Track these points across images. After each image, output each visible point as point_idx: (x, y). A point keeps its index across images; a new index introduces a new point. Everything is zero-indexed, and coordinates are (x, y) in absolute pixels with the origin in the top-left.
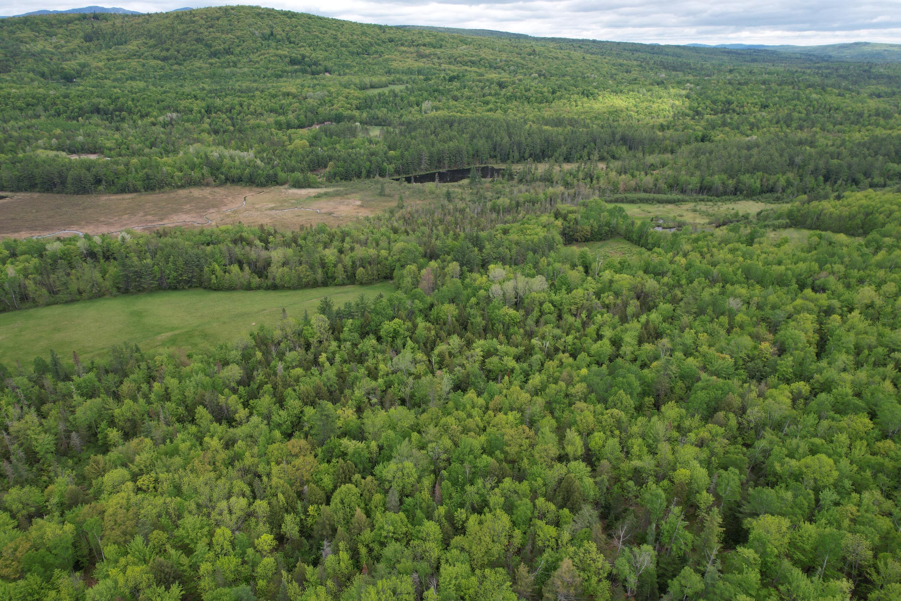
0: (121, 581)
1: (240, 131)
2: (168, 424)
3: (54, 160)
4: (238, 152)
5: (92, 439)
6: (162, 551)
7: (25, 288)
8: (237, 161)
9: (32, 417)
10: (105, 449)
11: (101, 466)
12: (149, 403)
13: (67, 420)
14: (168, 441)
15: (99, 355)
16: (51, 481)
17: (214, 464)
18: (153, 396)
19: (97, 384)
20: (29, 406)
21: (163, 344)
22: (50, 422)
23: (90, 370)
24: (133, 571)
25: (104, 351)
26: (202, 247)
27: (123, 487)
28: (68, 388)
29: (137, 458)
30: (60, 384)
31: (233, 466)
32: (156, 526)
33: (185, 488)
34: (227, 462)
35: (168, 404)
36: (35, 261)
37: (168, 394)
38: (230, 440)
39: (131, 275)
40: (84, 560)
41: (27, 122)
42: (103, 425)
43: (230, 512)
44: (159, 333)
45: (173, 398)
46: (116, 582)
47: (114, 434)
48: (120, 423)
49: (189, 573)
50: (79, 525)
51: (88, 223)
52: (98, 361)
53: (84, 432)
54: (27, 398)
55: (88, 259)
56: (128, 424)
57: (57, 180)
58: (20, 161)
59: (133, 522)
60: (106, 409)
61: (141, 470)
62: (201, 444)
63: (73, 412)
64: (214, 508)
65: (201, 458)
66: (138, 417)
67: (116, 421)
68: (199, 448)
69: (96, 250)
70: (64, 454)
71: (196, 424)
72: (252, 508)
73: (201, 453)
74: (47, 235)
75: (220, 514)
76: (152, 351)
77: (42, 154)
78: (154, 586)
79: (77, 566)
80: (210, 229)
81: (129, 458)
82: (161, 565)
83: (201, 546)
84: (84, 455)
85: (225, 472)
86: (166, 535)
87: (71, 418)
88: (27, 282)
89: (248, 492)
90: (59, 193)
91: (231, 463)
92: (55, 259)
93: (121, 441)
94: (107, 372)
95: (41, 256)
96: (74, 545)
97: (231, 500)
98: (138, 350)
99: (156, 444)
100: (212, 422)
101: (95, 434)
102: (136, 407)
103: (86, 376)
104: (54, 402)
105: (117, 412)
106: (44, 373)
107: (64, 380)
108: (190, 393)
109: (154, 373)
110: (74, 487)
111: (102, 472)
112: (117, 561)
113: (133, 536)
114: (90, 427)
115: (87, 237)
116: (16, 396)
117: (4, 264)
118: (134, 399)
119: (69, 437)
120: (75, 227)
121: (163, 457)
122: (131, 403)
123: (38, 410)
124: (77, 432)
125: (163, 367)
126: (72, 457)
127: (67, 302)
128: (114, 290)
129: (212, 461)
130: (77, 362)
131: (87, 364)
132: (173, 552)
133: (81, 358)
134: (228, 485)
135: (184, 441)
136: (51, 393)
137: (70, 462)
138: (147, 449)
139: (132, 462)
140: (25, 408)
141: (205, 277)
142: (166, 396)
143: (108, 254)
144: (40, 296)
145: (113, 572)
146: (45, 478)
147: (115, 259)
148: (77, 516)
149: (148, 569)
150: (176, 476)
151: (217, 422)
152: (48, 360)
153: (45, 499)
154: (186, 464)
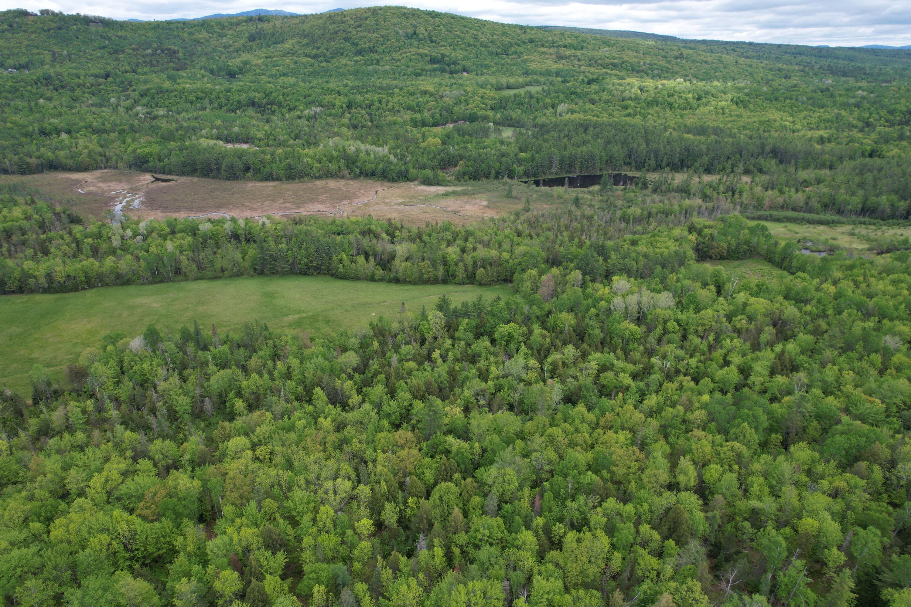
0: (236, 539)
1: (377, 127)
2: (287, 401)
3: (213, 148)
4: (373, 147)
5: (222, 406)
6: (272, 519)
7: (180, 262)
8: (372, 156)
9: (175, 380)
10: (231, 417)
11: (227, 432)
12: (273, 379)
13: (202, 386)
14: (286, 417)
15: (233, 330)
16: (186, 439)
17: (325, 444)
18: (276, 373)
19: (230, 356)
20: (174, 370)
21: (290, 326)
22: (189, 386)
23: (225, 343)
24: (246, 532)
25: (238, 326)
26: (333, 236)
27: (244, 454)
28: (206, 358)
29: (258, 429)
30: (200, 353)
31: (341, 450)
32: (268, 495)
33: (296, 463)
34: (336, 444)
35: (289, 382)
36: (189, 239)
37: (290, 373)
38: (341, 423)
39: (267, 258)
40: (207, 514)
42: (232, 394)
43: (335, 492)
44: (287, 315)
45: (294, 377)
46: (231, 540)
47: (240, 404)
48: (246, 395)
49: (293, 543)
50: (205, 482)
51: (235, 207)
52: (232, 335)
53: (215, 398)
54: (173, 362)
55: (232, 240)
56: (253, 397)
57: (213, 167)
58: (186, 149)
59: (249, 488)
60: (236, 380)
61: (260, 441)
62: (315, 423)
63: (208, 380)
64: (320, 487)
65: (313, 437)
66: (262, 391)
67: (243, 392)
68: (313, 427)
69: (239, 232)
70: (198, 416)
71: (312, 404)
72: (356, 491)
73: (314, 432)
74: (201, 216)
75: (326, 493)
76: (279, 331)
77: (205, 142)
78: (263, 550)
79: (201, 519)
80: (341, 219)
81: (251, 428)
82: (270, 531)
83: (306, 520)
84: (213, 420)
85: (333, 454)
86: (276, 505)
87: (206, 384)
88: (182, 258)
89: (353, 476)
90: (214, 178)
91: (340, 446)
92: (206, 238)
93: (245, 412)
94: (239, 346)
95: (194, 235)
96: (200, 500)
97: (337, 481)
98: (266, 328)
99: (275, 419)
100: (327, 404)
101: (224, 402)
102: (260, 381)
103: (221, 348)
104: (194, 368)
105: (244, 384)
106: (187, 341)
107: (203, 350)
108: (309, 374)
109: (278, 352)
110: (202, 447)
111: (228, 438)
112: (233, 521)
113: (248, 501)
114: (220, 395)
115: (233, 220)
116: (164, 359)
117: (165, 239)
118: (260, 374)
119: (203, 402)
120: (224, 210)
121: (280, 431)
122: (257, 377)
123: (180, 374)
124: (210, 398)
125: (288, 347)
126: (204, 420)
127: (211, 279)
128: (252, 272)
129: (323, 441)
130: (215, 334)
131: (223, 337)
132: (281, 521)
133: (218, 331)
134: (336, 466)
135: (300, 419)
136: (192, 360)
137: (202, 424)
138: (267, 422)
139: (253, 432)
140: (171, 371)
141: (333, 265)
142: (288, 375)
143: (249, 237)
144: (190, 271)
145: (230, 530)
146: (181, 436)
147: (255, 242)
148: (204, 474)
149: (259, 533)
150: (289, 451)
151: (332, 404)
152: (192, 330)
153: (180, 454)
154: (300, 441)
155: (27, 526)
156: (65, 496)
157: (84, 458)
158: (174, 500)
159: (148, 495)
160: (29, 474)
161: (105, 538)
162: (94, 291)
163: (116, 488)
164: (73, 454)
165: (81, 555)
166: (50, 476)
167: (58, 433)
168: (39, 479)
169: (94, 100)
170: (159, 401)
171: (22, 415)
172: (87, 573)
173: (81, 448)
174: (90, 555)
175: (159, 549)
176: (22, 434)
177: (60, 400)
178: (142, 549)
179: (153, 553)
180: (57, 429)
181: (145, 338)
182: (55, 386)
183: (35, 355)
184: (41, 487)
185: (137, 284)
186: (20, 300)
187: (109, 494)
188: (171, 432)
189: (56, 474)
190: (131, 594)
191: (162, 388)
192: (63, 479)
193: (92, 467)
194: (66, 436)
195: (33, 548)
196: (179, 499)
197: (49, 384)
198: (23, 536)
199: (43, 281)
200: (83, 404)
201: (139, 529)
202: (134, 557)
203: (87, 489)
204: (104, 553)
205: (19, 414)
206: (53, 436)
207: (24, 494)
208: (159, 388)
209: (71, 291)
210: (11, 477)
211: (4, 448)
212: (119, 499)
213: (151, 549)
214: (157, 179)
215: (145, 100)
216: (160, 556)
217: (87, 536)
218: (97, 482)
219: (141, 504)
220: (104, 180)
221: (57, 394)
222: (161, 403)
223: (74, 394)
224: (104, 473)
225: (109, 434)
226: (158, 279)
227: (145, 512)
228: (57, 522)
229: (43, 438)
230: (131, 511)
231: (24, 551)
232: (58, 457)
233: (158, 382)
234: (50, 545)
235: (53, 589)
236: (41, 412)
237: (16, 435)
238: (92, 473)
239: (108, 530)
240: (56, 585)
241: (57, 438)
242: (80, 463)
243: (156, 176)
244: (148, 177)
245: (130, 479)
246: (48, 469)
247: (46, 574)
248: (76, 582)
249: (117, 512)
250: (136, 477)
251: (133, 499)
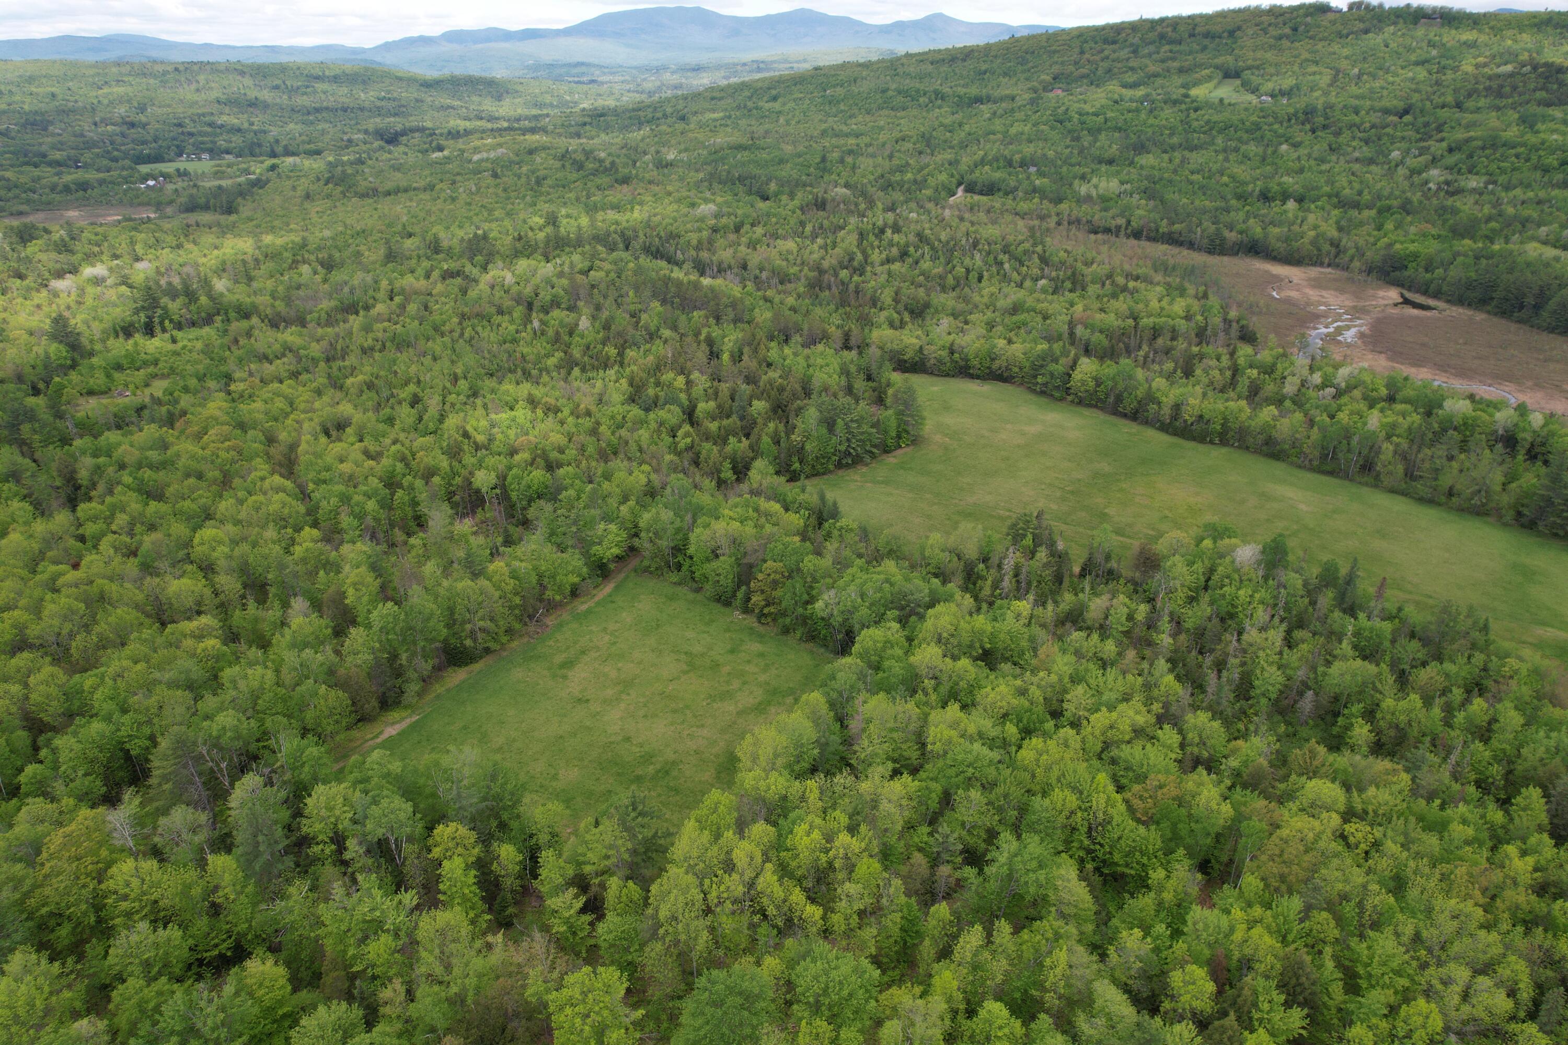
0: (1238, 936)
2: (1455, 777)
3: (1547, 265)
5: (1329, 718)
6: (1315, 947)
7: (1378, 452)
9: (1276, 636)
10: (1336, 744)
11: (1315, 763)
12: (1448, 724)
13: (1314, 668)
14: (1438, 802)
15: (1417, 603)
16: (1245, 736)
17: (1493, 898)
18: (1460, 717)
19: (1387, 644)
20: (1282, 621)
21: (1539, 646)
22: (1292, 657)
23: (1390, 618)
24: (1261, 937)
25: (1431, 602)
27: (1324, 815)
28: (1343, 626)
29: (1371, 791)
30: (1337, 614)
31: (1528, 932)
32: (1330, 907)
33: (1413, 893)
34: (1520, 915)
35: (1479, 745)
36: (1416, 419)
37: (1489, 730)
38: (1555, 884)
39: (1556, 501)
40: (1217, 866)
41: (1542, 194)
42: (1356, 708)
43: (1465, 996)
44: (1544, 624)
45: (1494, 743)
46: (1232, 930)
47: (1361, 732)
48: (1381, 723)
49: (1331, 1016)
50: (1239, 818)
51: (1538, 386)
52: (1409, 610)
53: (1324, 700)
54: (1287, 609)
55: (1499, 446)
56: (1392, 733)
57: (1530, 300)
58: (1489, 257)
59: (1302, 875)
60: (1375, 689)
61: (1366, 812)
62: (1494, 849)
63: (1328, 663)
64: (1440, 964)
65: (1475, 871)
66: (1414, 732)
67: (1379, 715)
68: (1485, 853)
69: (1521, 435)
70: (1282, 712)
71: (1507, 812)
72: (1513, 1027)
73: (1484, 864)
74: (1460, 385)
75: (1446, 983)
76: (1507, 645)
77: (1533, 250)
78: (1274, 983)
79: (1204, 866)
81: (1359, 781)
82: (1301, 965)
83: (1377, 998)
84: (1304, 732)
85: (1505, 926)
86: (1336, 933)
87: (1321, 669)
88: (1386, 445)
89: (1526, 993)
90: (1520, 321)
91: (1529, 923)
92: (1447, 426)
93: (1365, 749)
94: (1412, 635)
95: (1429, 414)
96: (1218, 836)
97: (1480, 979)
98: (1485, 628)
99: (1415, 791)
100: (1540, 829)
101: (1337, 714)
102: (1422, 714)
103: (1377, 623)
104: (1314, 634)
105: (1388, 703)
106: (1326, 586)
107: (1344, 611)
108: (1533, 754)
109: (1489, 683)
110: (1265, 763)
111: (1313, 773)
112: (1250, 905)
113: (1290, 892)
114: (1336, 699)
115: (1522, 409)
116: (1276, 597)
117: (1371, 407)
118: (1428, 701)
119: (1301, 694)
120: (1510, 387)
121: (1412, 819)
122: (1419, 704)
123: (1289, 632)
124: (1317, 694)
125: (1513, 683)
126: (1288, 723)
127: (1421, 500)
128: (1509, 516)
129: (1492, 891)
130: (1379, 595)
131: (1391, 607)
132: (1330, 964)
133: (1388, 593)
134: (1497, 950)
135: (1464, 822)
136: (1318, 619)
137: (1282, 728)
138: (1396, 788)
139: (1361, 790)
140: (1276, 620)
142: (1484, 733)
143: (1537, 450)
144: (1390, 473)
145: (1237, 913)
146: (1241, 726)
147: (1546, 463)
148: (1245, 804)
149: (1281, 954)
150: (1412, 864)
151: (1552, 835)
152: (1343, 571)
153: (1226, 752)
154: (1442, 860)
155: (1004, 724)
156: (1056, 714)
157: (1101, 680)
158: (1183, 811)
159: (1152, 782)
160: (1034, 662)
161: (1072, 800)
162: (1224, 450)
163: (1118, 743)
164: (1091, 666)
165: (1037, 802)
166: (1054, 678)
167: (1088, 628)
168: (1042, 674)
169: (1367, 151)
170: (1235, 656)
171: (1061, 583)
172: (1032, 829)
173: (1104, 664)
174: (1047, 810)
175: (1127, 865)
176: (1050, 606)
177: (1111, 585)
178: (1107, 849)
179: (1116, 864)
180: (1089, 623)
181: (1263, 552)
182: (1113, 564)
183: (1111, 511)
184: (1038, 686)
185: (1292, 464)
186: (1128, 428)
187: (1106, 746)
188: (1229, 711)
189: (1060, 680)
190: (1065, 896)
191: (1250, 640)
192: (1066, 691)
193: (1105, 698)
194: (1095, 636)
195: (995, 755)
196: (1190, 815)
197: (1108, 558)
198: (994, 733)
199: (1166, 411)
200: (1133, 606)
201: (1117, 819)
202: (1094, 851)
203: (1085, 722)
204: (1061, 819)
205: (1059, 579)
206: (1080, 629)
207: (1018, 682)
208: (1245, 637)
209: (1194, 439)
210: (1015, 654)
211: (1025, 613)
212: (1114, 761)
213: (1117, 857)
214: (1406, 302)
215: (1451, 160)
216: (1123, 875)
217: (1054, 782)
218: (1101, 719)
219: (1136, 788)
220: (1317, 284)
221: (1111, 575)
222: (1237, 661)
223: (1130, 587)
224: (1114, 715)
225: (1145, 665)
226: (1328, 468)
227: (1136, 803)
228: (1034, 740)
229: (1068, 625)
230: (1120, 789)
231: (985, 751)
232: (1073, 659)
233: (1248, 628)
234: (1012, 764)
235: (991, 820)
236: (1083, 590)
237: (1044, 604)
238: (1101, 704)
239: (1081, 793)
240: (996, 818)
241: (1083, 634)
242: (1092, 682)
243: (1408, 295)
244: (1393, 294)
245: (1141, 743)
246: (1056, 668)
247: (993, 796)
248: (1017, 830)
249: (1103, 778)
250: (1149, 746)
251: (1131, 774)
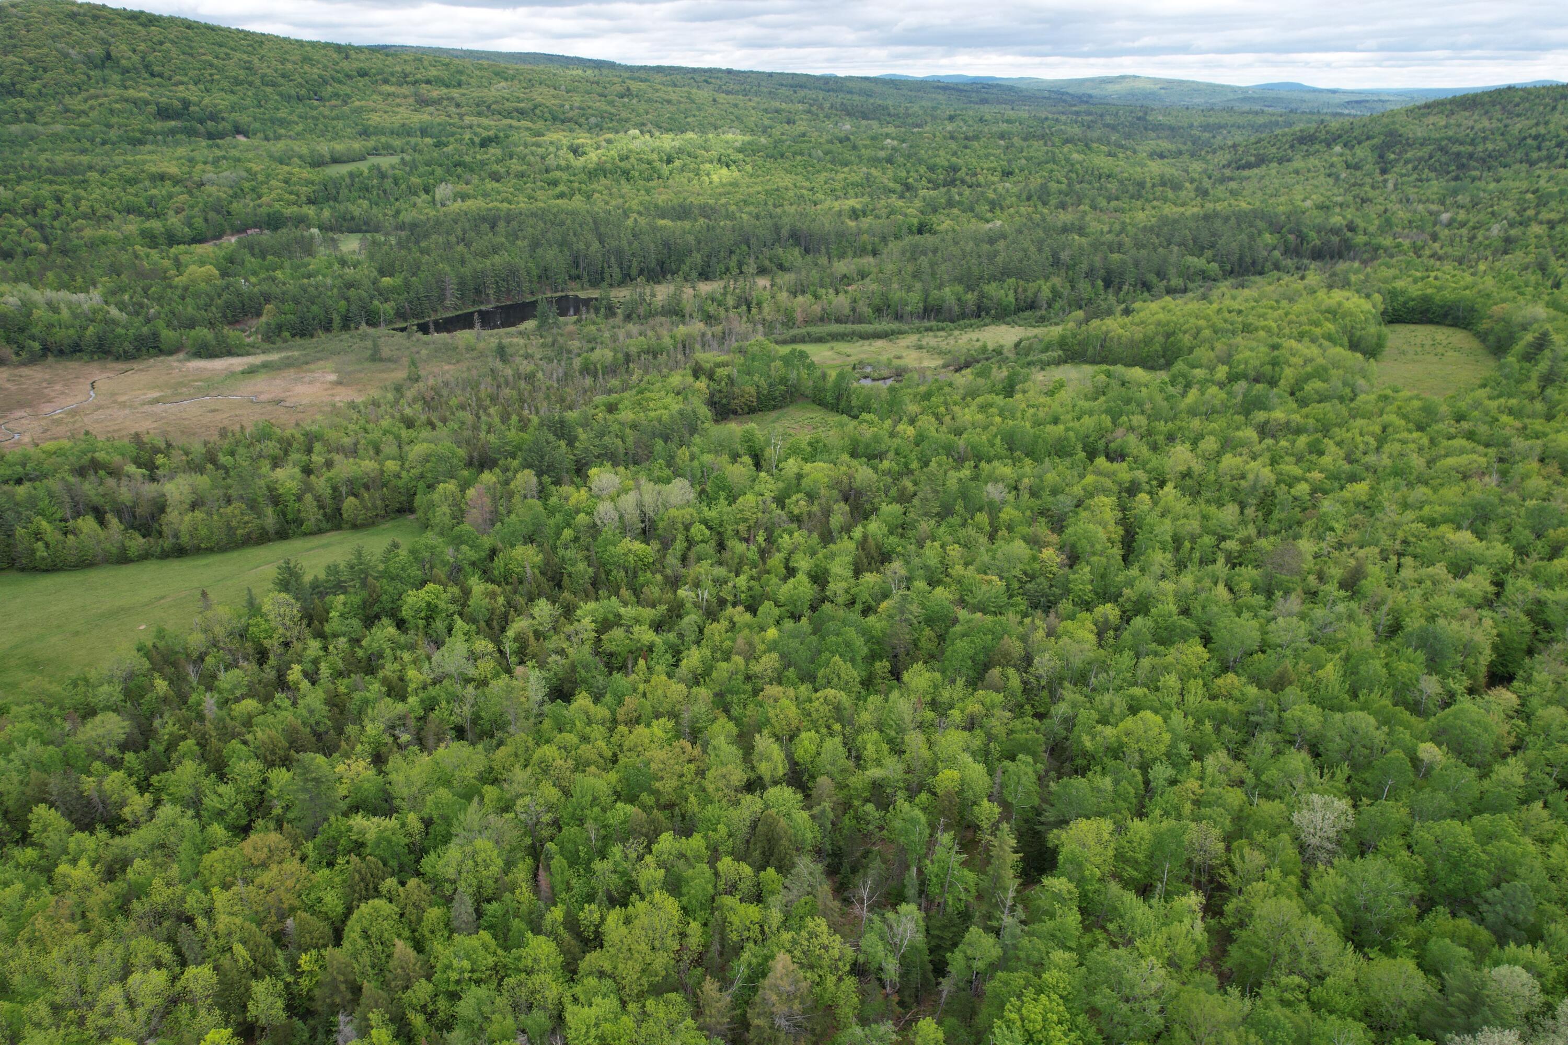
1: (64, 252)
4: (64, 294)
8: (65, 313)
17: (83, 915)
26: (6, 488)
31: (127, 912)
33: (18, 981)
34: (112, 906)
38: (115, 861)
43: (131, 1004)
62: (50, 880)
64: (91, 1006)
65: (51, 911)
68: (46, 891)
71: (33, 844)
72: (179, 985)
73: (53, 899)
75: (109, 1014)
80: (19, 450)
85: (108, 929)
89: (166, 953)
91: (121, 907)
97: (131, 980)
100: (70, 833)
108: (11, 785)
129: (78, 912)
134: (119, 952)
135: (8, 882)
141: (20, 548)
151: (82, 830)
154: (17, 931)
